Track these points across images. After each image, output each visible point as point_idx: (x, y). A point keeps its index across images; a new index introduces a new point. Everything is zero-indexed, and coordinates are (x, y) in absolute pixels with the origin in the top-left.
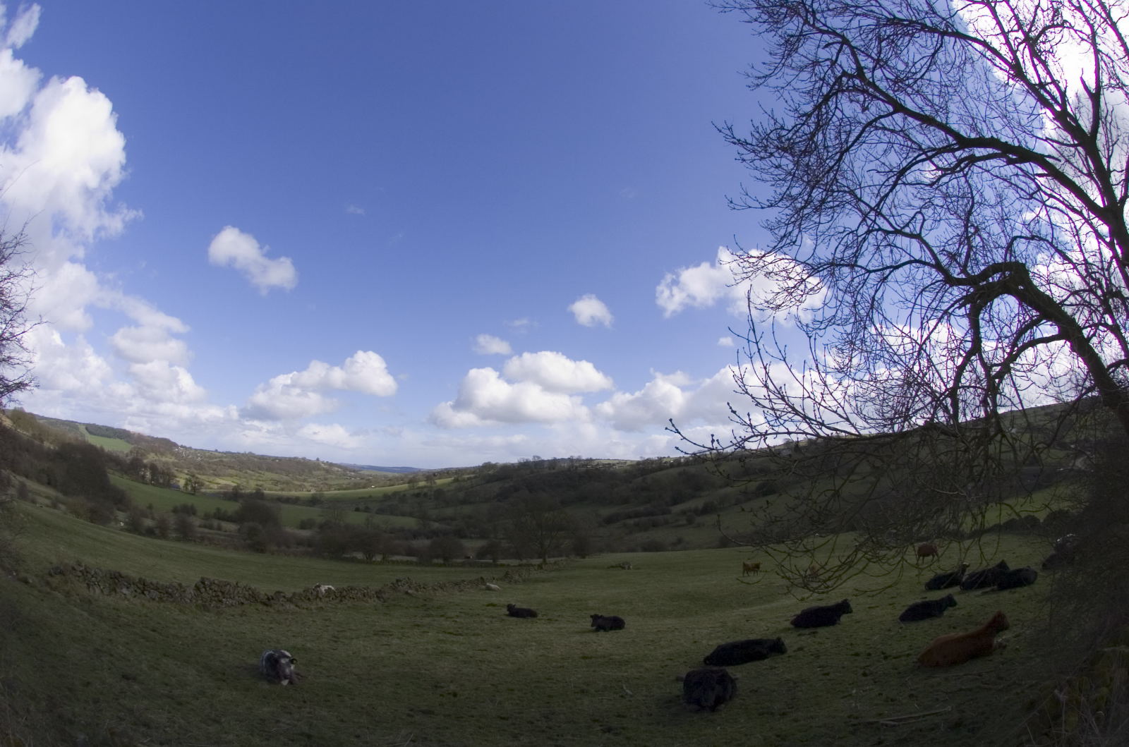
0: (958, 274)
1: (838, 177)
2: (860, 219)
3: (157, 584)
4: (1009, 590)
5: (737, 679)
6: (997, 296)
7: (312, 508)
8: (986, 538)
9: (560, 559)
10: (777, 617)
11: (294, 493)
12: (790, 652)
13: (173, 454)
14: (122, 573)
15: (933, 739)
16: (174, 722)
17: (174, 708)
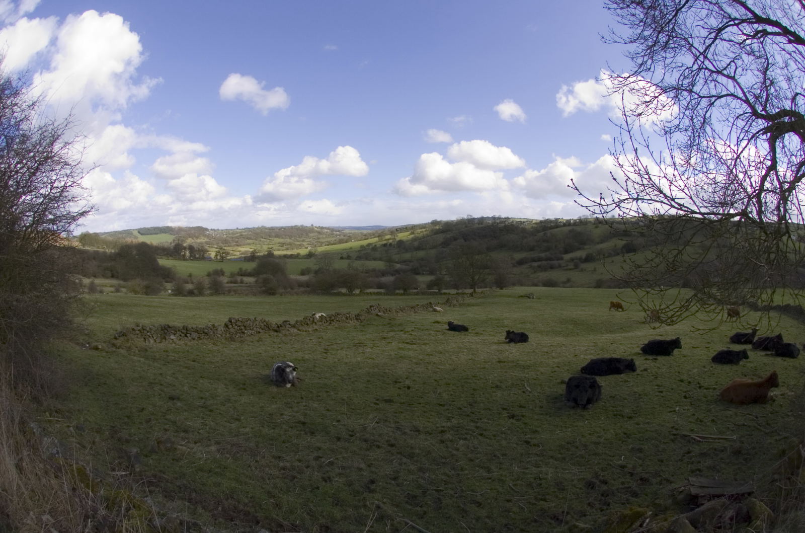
0: (761, 111)
1: (676, 28)
2: (693, 60)
3: (196, 327)
4: (781, 358)
5: (602, 386)
6: (786, 133)
7: (309, 260)
8: (772, 314)
9: (485, 289)
11: (295, 252)
12: (638, 371)
13: (205, 236)
14: (170, 325)
15: (722, 459)
16: (206, 425)
17: (207, 415)
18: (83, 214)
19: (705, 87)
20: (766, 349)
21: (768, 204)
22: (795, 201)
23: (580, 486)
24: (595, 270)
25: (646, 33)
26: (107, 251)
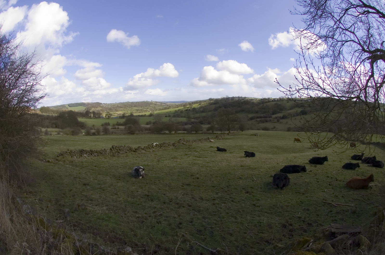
0: (367, 49)
1: (326, 8)
2: (334, 23)
3: (97, 150)
5: (290, 179)
6: (379, 60)
7: (150, 117)
8: (371, 146)
9: (235, 131)
10: (304, 159)
11: (143, 114)
12: (307, 172)
13: (100, 107)
14: (84, 149)
15: (346, 215)
16: (101, 197)
17: (101, 192)
18: (42, 97)
19: (340, 36)
20: (368, 163)
21: (370, 93)
22: (382, 92)
23: (280, 226)
24: (287, 123)
25: (312, 10)
26: (53, 115)
